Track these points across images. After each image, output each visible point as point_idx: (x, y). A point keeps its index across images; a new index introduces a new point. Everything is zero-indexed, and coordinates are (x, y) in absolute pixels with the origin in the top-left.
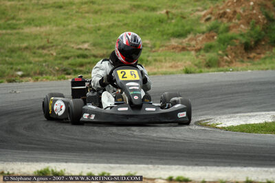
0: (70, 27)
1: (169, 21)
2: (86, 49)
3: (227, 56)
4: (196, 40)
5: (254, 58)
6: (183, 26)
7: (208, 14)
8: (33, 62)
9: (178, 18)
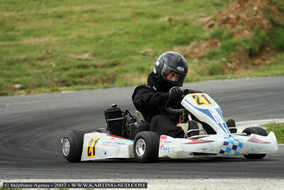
0: (70, 37)
1: (171, 28)
2: (86, 60)
3: (231, 63)
4: (199, 47)
5: (259, 64)
6: (186, 33)
7: (211, 20)
8: (32, 74)
9: (181, 25)
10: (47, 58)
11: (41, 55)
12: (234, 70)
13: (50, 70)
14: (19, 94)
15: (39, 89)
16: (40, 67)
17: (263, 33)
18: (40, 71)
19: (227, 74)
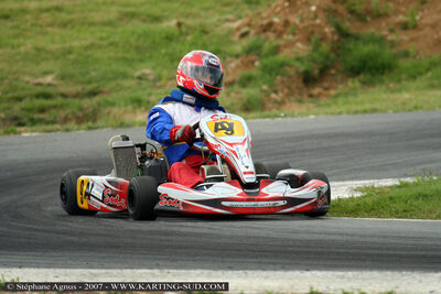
0: (22, 49)
2: (49, 85)
3: (276, 92)
5: (319, 95)
7: (244, 25)
9: (197, 33)
12: (281, 104)
17: (325, 47)
19: (269, 109)
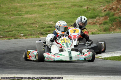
0: (45, 14)
1: (88, 12)
2: (51, 24)
3: (113, 26)
4: (100, 20)
6: (94, 14)
7: (105, 8)
8: (28, 30)
9: (92, 10)
10: (35, 23)
11: (32, 22)
13: (36, 28)
14: (23, 38)
15: (31, 36)
16: (32, 27)
18: (32, 29)
19: (111, 31)
